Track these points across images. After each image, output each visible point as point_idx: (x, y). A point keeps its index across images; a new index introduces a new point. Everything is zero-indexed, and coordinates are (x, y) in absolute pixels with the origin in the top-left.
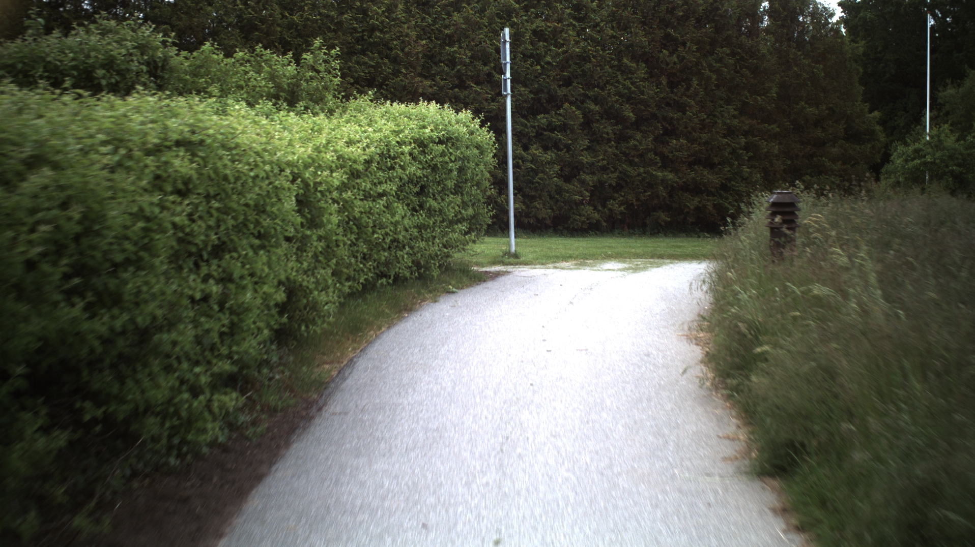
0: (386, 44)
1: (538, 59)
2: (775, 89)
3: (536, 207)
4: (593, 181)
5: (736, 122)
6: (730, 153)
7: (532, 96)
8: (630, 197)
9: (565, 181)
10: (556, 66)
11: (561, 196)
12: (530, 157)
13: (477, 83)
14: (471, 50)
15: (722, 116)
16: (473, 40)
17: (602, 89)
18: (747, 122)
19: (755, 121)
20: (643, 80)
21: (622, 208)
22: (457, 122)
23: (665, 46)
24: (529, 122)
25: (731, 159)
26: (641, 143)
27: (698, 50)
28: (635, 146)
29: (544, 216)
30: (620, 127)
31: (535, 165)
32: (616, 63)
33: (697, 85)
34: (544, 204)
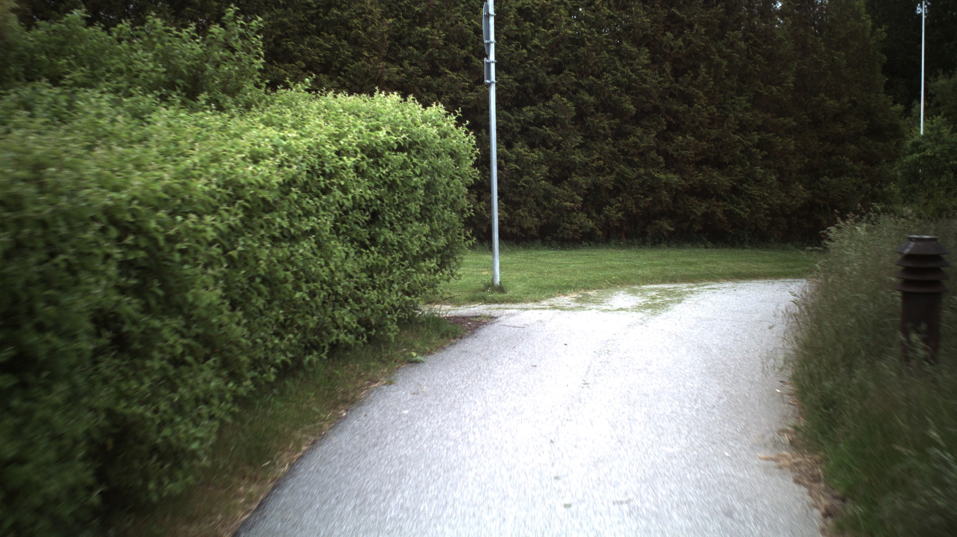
0: (345, 24)
1: (524, 42)
2: (792, 78)
3: (520, 215)
4: (587, 183)
5: (748, 116)
6: (742, 151)
7: (517, 84)
8: (629, 204)
9: (555, 184)
10: (545, 50)
11: (549, 202)
12: (514, 157)
13: (453, 69)
14: (445, 30)
15: (734, 109)
16: (448, 19)
17: (598, 77)
18: (761, 116)
19: (769, 115)
20: (646, 66)
21: (620, 215)
22: (425, 121)
23: (668, 28)
24: (513, 115)
25: (743, 158)
26: (641, 140)
27: (707, 32)
28: (635, 143)
29: (530, 225)
30: (617, 121)
31: (519, 165)
32: (613, 47)
33: (706, 73)
34: (530, 212)
